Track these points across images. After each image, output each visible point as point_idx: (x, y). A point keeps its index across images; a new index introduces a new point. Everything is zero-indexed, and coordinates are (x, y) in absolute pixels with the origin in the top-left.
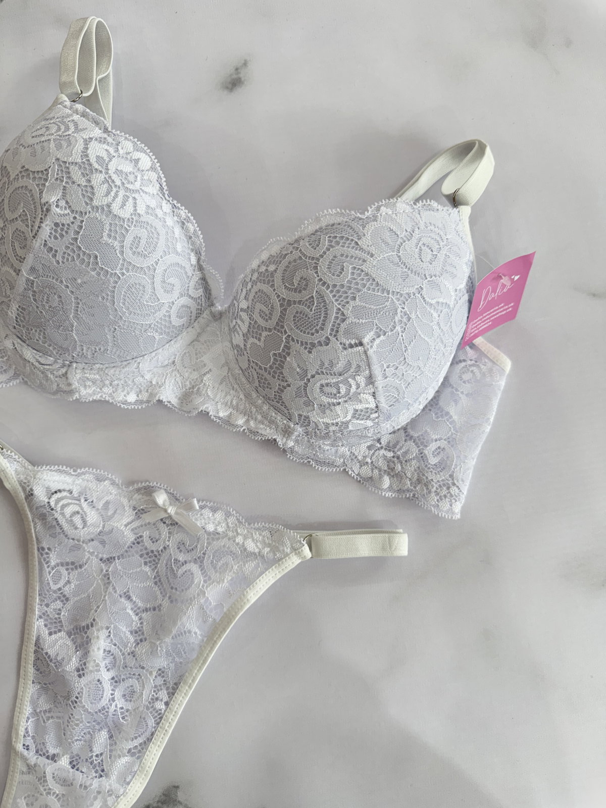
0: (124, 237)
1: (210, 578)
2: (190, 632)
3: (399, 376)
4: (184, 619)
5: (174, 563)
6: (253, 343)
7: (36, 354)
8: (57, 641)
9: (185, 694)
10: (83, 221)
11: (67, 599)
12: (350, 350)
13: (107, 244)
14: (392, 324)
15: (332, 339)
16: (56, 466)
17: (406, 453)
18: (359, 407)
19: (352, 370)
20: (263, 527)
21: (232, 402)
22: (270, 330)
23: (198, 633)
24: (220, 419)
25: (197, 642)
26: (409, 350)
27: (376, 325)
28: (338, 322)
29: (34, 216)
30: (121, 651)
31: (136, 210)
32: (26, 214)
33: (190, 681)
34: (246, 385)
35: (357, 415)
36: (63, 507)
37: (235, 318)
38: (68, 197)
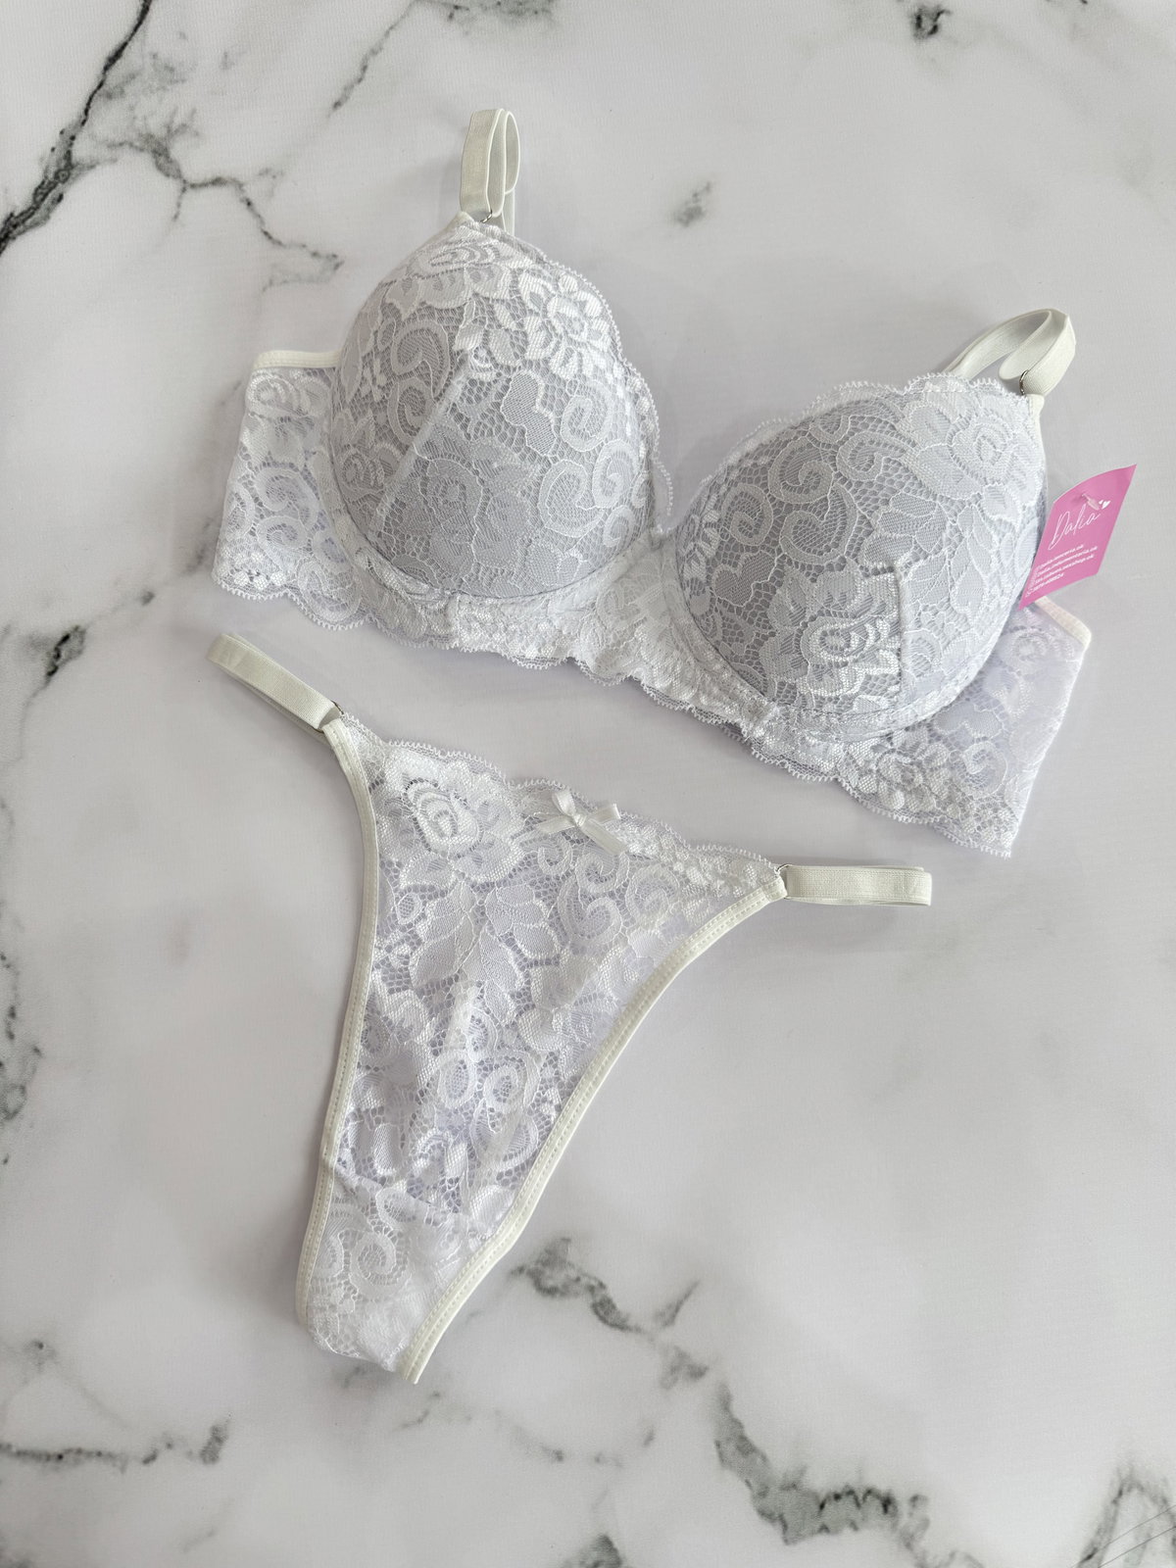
0: (563, 406)
1: (633, 921)
2: (602, 996)
3: (937, 628)
4: (595, 976)
5: (581, 896)
6: (723, 573)
7: (403, 578)
8: (401, 1001)
9: (587, 1095)
10: (510, 379)
11: (419, 942)
12: (874, 577)
13: (540, 415)
14: (937, 543)
15: (850, 561)
17: (929, 760)
18: (875, 671)
19: (872, 610)
20: (715, 850)
21: (673, 669)
22: (755, 549)
23: (614, 998)
24: (655, 692)
25: (611, 1012)
26: (957, 588)
27: (915, 542)
28: (861, 535)
29: (440, 369)
30: (496, 1021)
31: (581, 371)
32: (427, 368)
33: (597, 1074)
34: (699, 641)
35: (869, 685)
36: (425, 803)
37: (694, 540)
38: (492, 346)
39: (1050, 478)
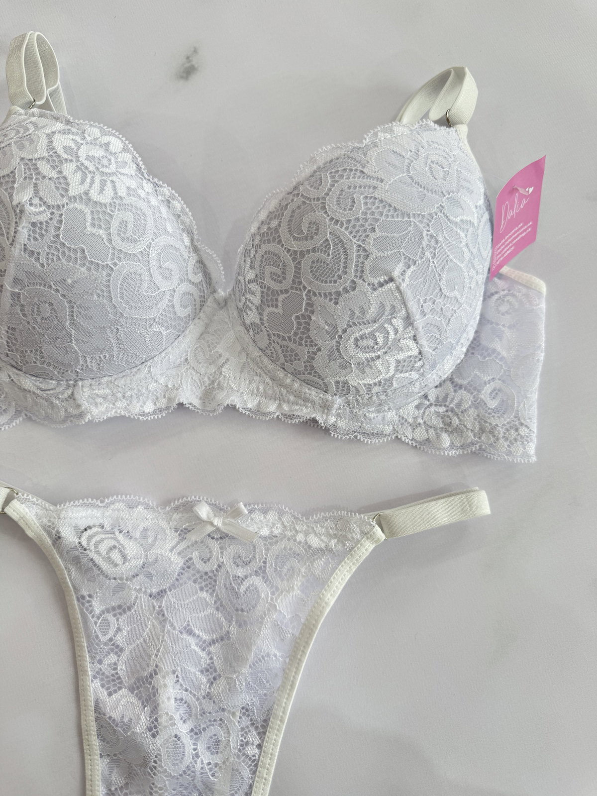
0: (109, 223)
1: (277, 589)
2: (268, 655)
3: (438, 313)
4: (259, 641)
5: (234, 580)
6: (270, 314)
7: (36, 381)
8: (119, 700)
9: (278, 730)
10: (62, 215)
11: (121, 650)
12: (380, 289)
13: (92, 235)
14: (420, 250)
15: (359, 281)
16: (81, 501)
17: (459, 405)
18: (401, 356)
19: (386, 313)
20: (324, 517)
21: (258, 390)
22: (287, 291)
23: (278, 654)
24: (249, 411)
25: (278, 665)
26: (444, 279)
27: (404, 254)
28: (361, 260)
29: (8, 222)
30: (194, 695)
31: (116, 193)
33: (281, 714)
34: (270, 366)
35: (400, 366)
36: (97, 544)
37: (244, 295)
38: (41, 194)
39: (487, 182)
